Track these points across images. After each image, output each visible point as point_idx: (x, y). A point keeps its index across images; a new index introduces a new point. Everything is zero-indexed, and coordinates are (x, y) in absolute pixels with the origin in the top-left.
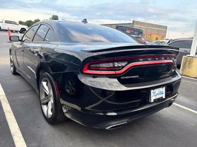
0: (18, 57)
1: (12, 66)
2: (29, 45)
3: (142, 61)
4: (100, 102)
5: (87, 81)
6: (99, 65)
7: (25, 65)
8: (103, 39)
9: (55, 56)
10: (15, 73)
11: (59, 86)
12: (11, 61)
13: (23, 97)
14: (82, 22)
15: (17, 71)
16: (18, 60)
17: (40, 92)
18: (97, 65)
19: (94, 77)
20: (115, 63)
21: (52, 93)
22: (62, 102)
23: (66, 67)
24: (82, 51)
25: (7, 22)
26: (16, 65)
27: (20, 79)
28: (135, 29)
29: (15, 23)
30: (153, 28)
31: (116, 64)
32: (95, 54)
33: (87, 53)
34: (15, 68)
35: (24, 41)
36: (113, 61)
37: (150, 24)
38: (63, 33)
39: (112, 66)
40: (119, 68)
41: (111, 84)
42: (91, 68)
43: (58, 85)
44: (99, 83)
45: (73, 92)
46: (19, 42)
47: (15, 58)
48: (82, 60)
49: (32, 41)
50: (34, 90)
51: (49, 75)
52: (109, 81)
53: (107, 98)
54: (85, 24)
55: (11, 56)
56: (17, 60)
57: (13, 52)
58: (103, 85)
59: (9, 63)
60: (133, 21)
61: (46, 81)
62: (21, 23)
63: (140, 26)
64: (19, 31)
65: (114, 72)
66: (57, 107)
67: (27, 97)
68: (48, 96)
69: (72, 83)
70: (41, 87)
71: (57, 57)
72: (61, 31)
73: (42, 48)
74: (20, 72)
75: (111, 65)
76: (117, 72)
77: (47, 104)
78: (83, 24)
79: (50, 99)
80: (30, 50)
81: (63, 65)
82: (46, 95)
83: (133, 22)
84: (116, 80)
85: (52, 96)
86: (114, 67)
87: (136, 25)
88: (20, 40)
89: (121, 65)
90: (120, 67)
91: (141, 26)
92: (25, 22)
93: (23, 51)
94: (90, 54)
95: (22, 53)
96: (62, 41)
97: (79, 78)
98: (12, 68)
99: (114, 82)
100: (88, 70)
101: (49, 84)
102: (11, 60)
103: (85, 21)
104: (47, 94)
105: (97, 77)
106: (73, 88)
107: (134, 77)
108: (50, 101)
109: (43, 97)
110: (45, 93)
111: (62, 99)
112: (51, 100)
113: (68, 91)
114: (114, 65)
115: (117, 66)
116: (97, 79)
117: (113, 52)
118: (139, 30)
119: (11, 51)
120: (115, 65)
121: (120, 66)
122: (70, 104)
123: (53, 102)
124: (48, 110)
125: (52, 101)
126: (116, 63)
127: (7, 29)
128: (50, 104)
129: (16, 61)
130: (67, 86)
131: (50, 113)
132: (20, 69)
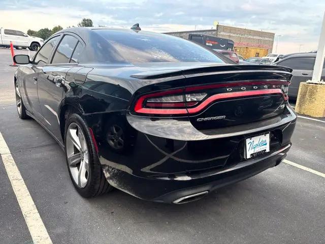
0: (28, 90)
1: (19, 106)
2: (46, 69)
3: (231, 91)
4: (164, 160)
5: (142, 126)
6: (160, 99)
7: (41, 103)
8: (166, 56)
9: (89, 86)
10: (25, 116)
11: (98, 136)
12: (18, 97)
13: (39, 155)
14: (131, 28)
15: (28, 114)
16: (29, 95)
17: (66, 146)
18: (157, 99)
19: (153, 120)
20: (186, 96)
21: (85, 147)
22: (103, 161)
23: (107, 105)
24: (132, 76)
25: (8, 32)
26: (26, 104)
27: (32, 126)
28: (220, 39)
29: (21, 34)
30: (251, 37)
31: (189, 98)
32: (154, 81)
33: (141, 81)
34: (24, 109)
35: (37, 64)
36: (184, 93)
37: (245, 29)
38: (100, 47)
39: (182, 101)
40: (193, 104)
41: (181, 131)
42: (148, 104)
43: (95, 134)
44: (162, 128)
45: (120, 144)
46: (30, 66)
47: (24, 91)
48: (133, 93)
49: (51, 63)
50: (57, 143)
51: (80, 117)
52: (177, 126)
53: (175, 153)
54: (137, 32)
55: (17, 89)
56: (27, 95)
57: (20, 82)
58: (168, 133)
59: (14, 100)
60: (218, 26)
61: (76, 128)
62: (31, 33)
63: (228, 34)
64: (29, 47)
65: (185, 110)
66: (95, 170)
67: (46, 154)
68: (79, 152)
69: (117, 130)
70: (68, 138)
71: (92, 88)
72: (99, 45)
73: (67, 74)
74: (33, 114)
75: (180, 99)
76: (191, 110)
77: (78, 165)
78: (134, 33)
79: (83, 158)
80: (48, 79)
81: (103, 101)
82: (76, 151)
83: (217, 28)
84: (189, 124)
85: (87, 152)
86: (185, 102)
87: (222, 33)
88: (30, 62)
89: (196, 98)
90: (195, 102)
91: (231, 35)
92: (38, 31)
93: (36, 80)
94: (145, 82)
95: (35, 82)
96: (100, 62)
97: (129, 122)
98: (19, 109)
99: (186, 127)
100: (143, 107)
101: (81, 133)
102: (17, 95)
103: (137, 27)
104: (79, 148)
105: (158, 119)
106: (120, 138)
107: (219, 117)
108: (83, 160)
109: (71, 154)
110: (75, 147)
111: (103, 157)
112: (85, 158)
113: (111, 143)
114: (185, 98)
115: (190, 100)
116: (159, 123)
117: (182, 77)
118: (227, 40)
119: (17, 81)
120: (187, 99)
121: (195, 100)
122: (116, 164)
123: (87, 162)
124: (80, 175)
125: (86, 160)
126: (189, 96)
127: (9, 44)
128: (83, 165)
129: (25, 96)
130: (109, 135)
131: (84, 180)
132: (33, 110)
